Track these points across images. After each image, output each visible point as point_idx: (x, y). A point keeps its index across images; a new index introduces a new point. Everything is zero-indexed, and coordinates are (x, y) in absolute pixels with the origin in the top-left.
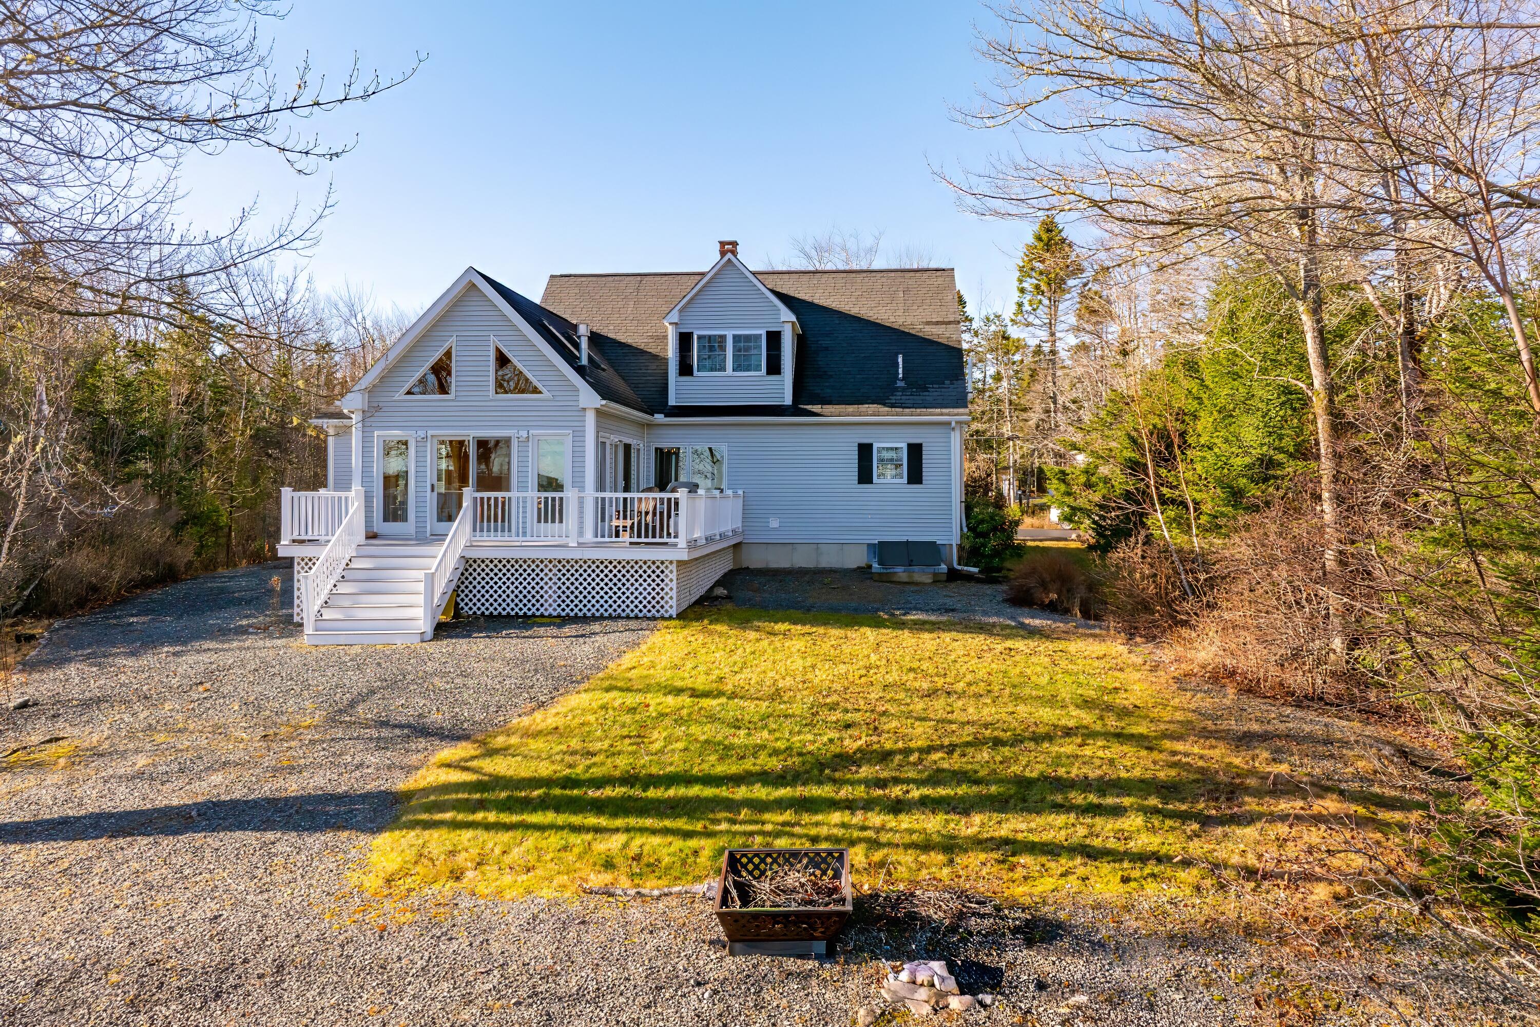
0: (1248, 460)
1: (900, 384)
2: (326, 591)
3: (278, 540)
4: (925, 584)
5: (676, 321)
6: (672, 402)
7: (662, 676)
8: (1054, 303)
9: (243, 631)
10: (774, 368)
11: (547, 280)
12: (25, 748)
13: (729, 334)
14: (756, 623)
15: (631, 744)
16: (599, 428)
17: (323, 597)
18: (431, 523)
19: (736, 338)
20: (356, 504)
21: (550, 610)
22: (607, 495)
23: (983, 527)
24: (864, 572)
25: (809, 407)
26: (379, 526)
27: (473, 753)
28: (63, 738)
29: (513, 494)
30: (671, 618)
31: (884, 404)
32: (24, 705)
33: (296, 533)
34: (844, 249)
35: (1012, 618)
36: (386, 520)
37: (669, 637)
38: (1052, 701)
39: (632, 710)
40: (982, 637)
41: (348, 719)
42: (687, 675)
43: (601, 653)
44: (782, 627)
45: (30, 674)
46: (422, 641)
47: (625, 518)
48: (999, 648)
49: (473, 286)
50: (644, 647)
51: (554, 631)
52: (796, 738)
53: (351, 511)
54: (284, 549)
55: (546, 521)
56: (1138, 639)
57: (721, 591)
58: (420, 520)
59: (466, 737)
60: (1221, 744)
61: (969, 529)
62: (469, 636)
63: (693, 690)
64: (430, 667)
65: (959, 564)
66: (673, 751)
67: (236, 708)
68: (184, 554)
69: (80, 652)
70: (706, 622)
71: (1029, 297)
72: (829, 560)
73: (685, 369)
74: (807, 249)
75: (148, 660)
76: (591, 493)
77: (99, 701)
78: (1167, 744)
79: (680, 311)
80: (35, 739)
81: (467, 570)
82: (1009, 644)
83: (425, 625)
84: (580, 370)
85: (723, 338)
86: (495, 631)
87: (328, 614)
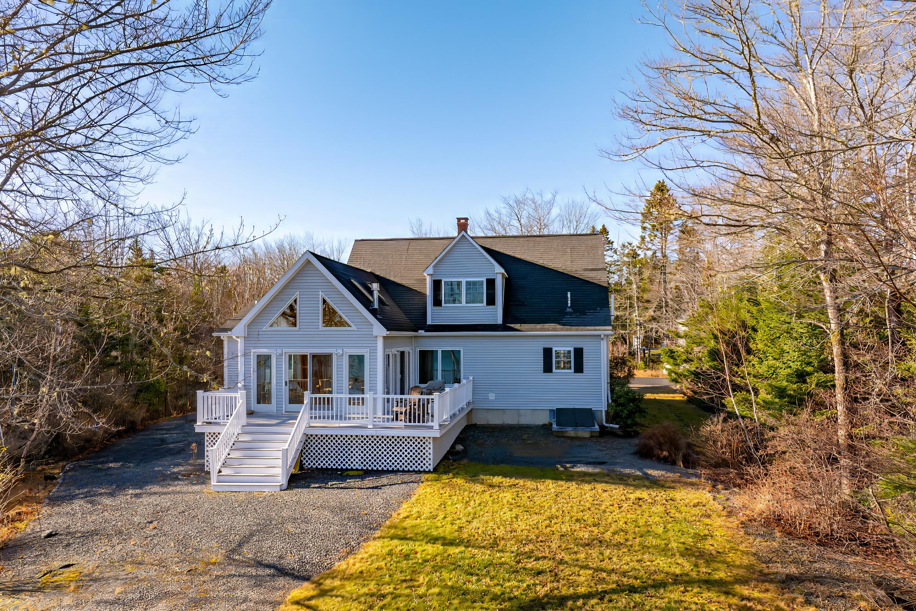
0: (789, 371)
1: (569, 310)
2: (224, 457)
3: (195, 421)
4: (585, 438)
5: (431, 273)
6: (429, 322)
7: (424, 524)
8: (665, 238)
9: (175, 477)
10: (491, 301)
11: (353, 243)
12: (51, 572)
13: (464, 281)
14: (482, 477)
15: (406, 588)
16: (385, 347)
17: (222, 460)
18: (286, 406)
19: (468, 283)
20: (241, 401)
21: (357, 465)
22: (391, 396)
23: (622, 400)
24: (547, 427)
25: (512, 325)
26: (255, 406)
27: (312, 593)
28: (72, 565)
29: (334, 396)
30: (429, 472)
31: (559, 324)
32: (50, 535)
33: (206, 417)
34: (533, 201)
35: (640, 469)
36: (259, 403)
37: (428, 490)
38: (665, 551)
39: (407, 557)
40: (622, 487)
41: (237, 557)
42: (439, 524)
43: (387, 504)
44: (497, 480)
45: (53, 508)
46: (281, 490)
47: (401, 406)
48: (632, 496)
49: (308, 262)
50: (414, 499)
51: (358, 483)
52: (508, 584)
53: (238, 406)
54: (199, 427)
55: (354, 404)
56: (720, 487)
57: (460, 447)
58: (279, 403)
59: (306, 579)
60: (771, 587)
61: (613, 401)
62: (308, 487)
63: (444, 538)
64: (285, 513)
65: (606, 423)
66: (432, 594)
67: (172, 545)
68: (140, 413)
69: (81, 491)
70: (451, 475)
71: (648, 233)
72: (526, 420)
73: (437, 302)
74: (511, 203)
75: (121, 499)
76: (381, 395)
77: (94, 533)
78: (738, 588)
79: (434, 266)
80: (57, 564)
81: (307, 441)
82: (638, 494)
83: (283, 480)
84: (373, 312)
85: (459, 284)
86: (323, 482)
87: (225, 471)
